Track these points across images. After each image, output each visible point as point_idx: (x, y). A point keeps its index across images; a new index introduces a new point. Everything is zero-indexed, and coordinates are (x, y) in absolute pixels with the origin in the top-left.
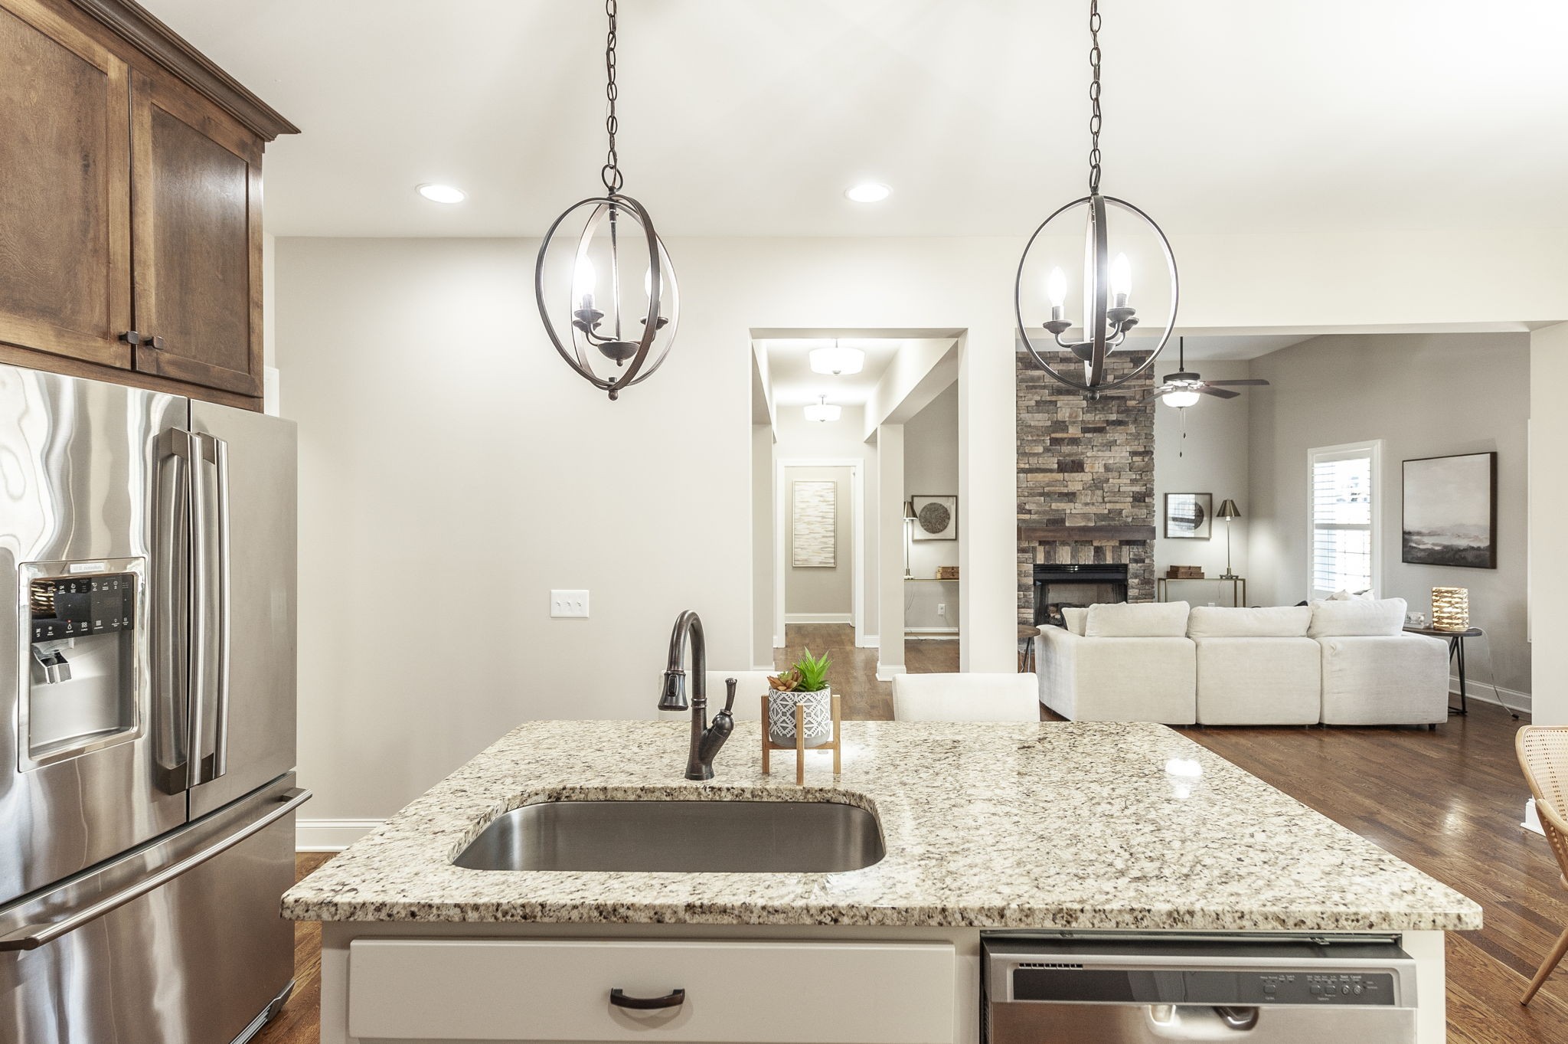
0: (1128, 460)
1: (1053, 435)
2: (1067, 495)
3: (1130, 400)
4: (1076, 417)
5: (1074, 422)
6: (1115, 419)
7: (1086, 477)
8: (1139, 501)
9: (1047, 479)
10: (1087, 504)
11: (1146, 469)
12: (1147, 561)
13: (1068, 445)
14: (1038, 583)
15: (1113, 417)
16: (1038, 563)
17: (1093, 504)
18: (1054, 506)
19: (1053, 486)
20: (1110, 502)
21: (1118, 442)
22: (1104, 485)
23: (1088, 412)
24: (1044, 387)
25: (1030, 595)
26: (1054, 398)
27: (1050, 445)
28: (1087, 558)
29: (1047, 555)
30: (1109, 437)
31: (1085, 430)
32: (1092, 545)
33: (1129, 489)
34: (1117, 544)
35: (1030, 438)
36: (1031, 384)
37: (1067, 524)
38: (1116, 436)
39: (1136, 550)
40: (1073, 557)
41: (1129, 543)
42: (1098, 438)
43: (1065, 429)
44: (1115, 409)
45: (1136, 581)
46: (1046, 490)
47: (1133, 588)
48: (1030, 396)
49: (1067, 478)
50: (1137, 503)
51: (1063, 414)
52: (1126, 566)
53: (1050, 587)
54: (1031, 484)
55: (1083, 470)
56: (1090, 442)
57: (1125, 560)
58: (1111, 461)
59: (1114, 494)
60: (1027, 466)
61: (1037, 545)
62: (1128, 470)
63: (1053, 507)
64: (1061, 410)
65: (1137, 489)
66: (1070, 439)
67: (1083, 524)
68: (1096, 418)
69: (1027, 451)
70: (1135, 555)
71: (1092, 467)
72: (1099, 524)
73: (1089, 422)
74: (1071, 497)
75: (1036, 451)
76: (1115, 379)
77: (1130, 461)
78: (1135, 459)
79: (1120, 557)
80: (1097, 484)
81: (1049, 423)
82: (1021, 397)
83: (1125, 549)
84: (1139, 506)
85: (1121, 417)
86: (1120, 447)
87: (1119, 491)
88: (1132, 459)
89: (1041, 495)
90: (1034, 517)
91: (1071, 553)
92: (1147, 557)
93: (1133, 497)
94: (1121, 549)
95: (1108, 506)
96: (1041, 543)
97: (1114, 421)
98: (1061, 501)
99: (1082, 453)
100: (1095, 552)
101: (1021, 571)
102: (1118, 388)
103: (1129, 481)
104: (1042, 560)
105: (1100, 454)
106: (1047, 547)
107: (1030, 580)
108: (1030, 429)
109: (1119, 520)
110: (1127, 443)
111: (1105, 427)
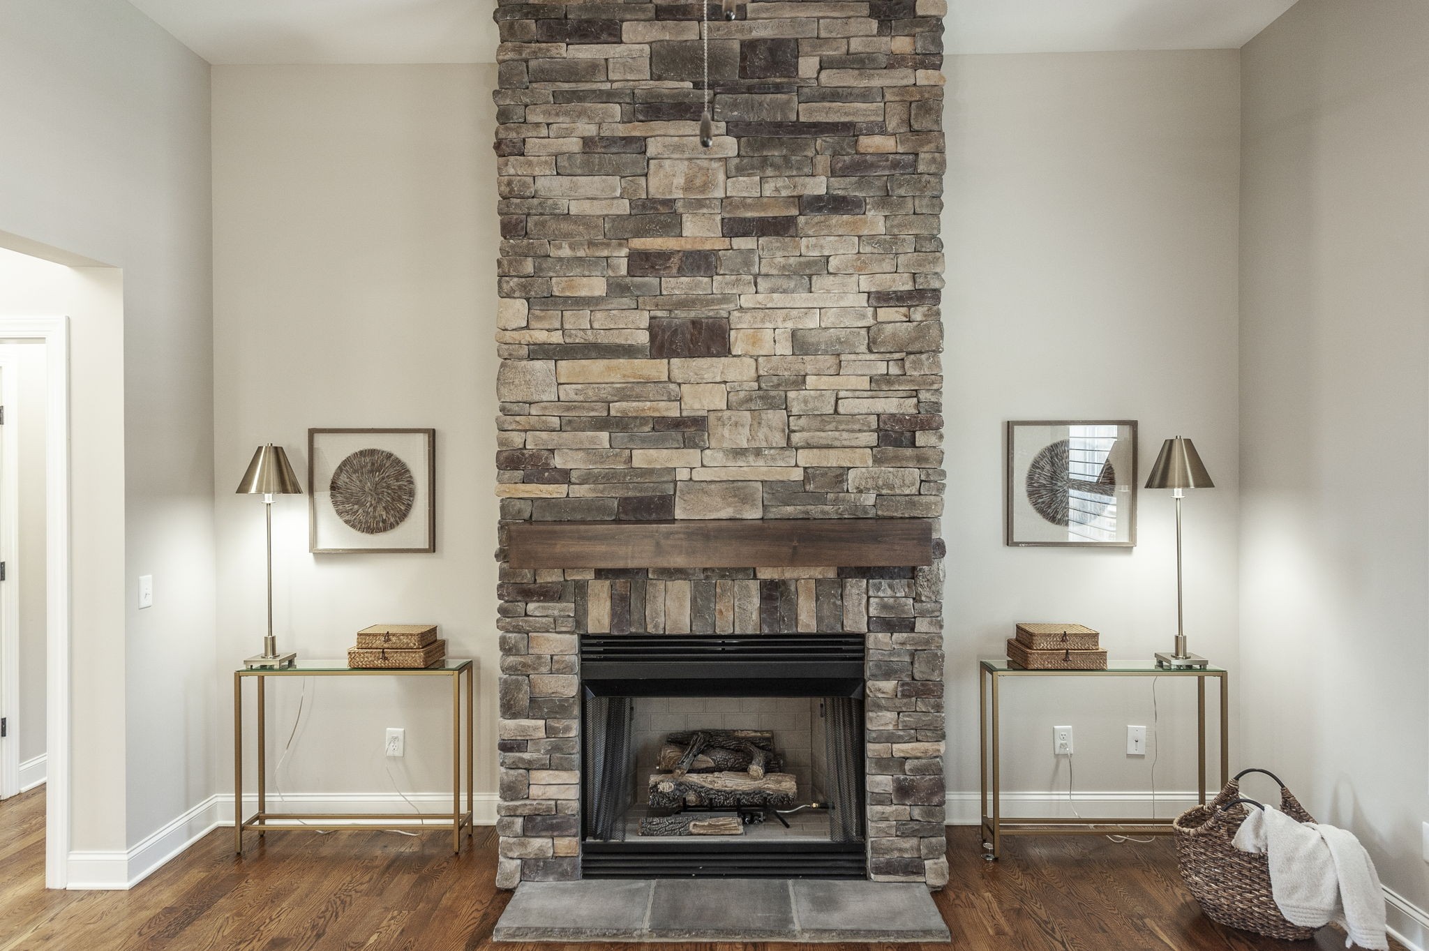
0: (864, 316)
1: (639, 243)
2: (678, 424)
3: (871, 133)
4: (705, 187)
5: (700, 204)
6: (823, 190)
7: (737, 369)
8: (898, 444)
9: (616, 378)
10: (739, 453)
11: (918, 347)
12: (922, 626)
13: (681, 272)
14: (595, 693)
15: (817, 186)
16: (592, 629)
17: (758, 452)
18: (641, 458)
19: (638, 398)
20: (809, 446)
21: (833, 263)
22: (791, 395)
23: (741, 171)
24: (608, 97)
25: (567, 729)
26: (637, 130)
27: (629, 273)
28: (741, 614)
29: (621, 604)
30: (806, 246)
31: (734, 228)
32: (755, 578)
33: (863, 406)
34: (831, 574)
35: (566, 252)
36: (566, 86)
37: (679, 514)
38: (829, 245)
39: (889, 592)
41: (865, 572)
42: (773, 253)
43: (672, 225)
44: (823, 160)
45: (889, 686)
46: (616, 409)
48: (561, 122)
49: (678, 375)
50: (891, 450)
51: (668, 176)
52: (860, 639)
53: (634, 702)
54: (568, 393)
55: (726, 351)
56: (747, 263)
57: (855, 622)
58: (812, 322)
59: (822, 420)
60: (556, 338)
61: (590, 576)
62: (863, 348)
63: (636, 462)
64: (661, 166)
65: (890, 405)
66: (688, 254)
67: (726, 512)
69: (556, 292)
70: (884, 607)
71: (755, 340)
72: (774, 512)
73: (743, 203)
74: (691, 429)
75: (584, 293)
76: (821, 68)
77: (870, 320)
78: (885, 314)
79: (840, 612)
80: (769, 392)
81: (623, 207)
82: (537, 125)
83: (856, 588)
84: (896, 458)
85: (842, 186)
86: (839, 279)
87: (836, 411)
88: (875, 315)
90: (581, 491)
91: (694, 600)
92: (923, 614)
93: (878, 430)
94: (843, 587)
95: (806, 458)
96: (600, 573)
97: (819, 198)
98: (660, 444)
99: (725, 299)
100: (763, 599)
101: (539, 657)
102: (835, 95)
103: (865, 382)
104: (606, 620)
105: (777, 299)
106: (619, 582)
107: (569, 686)
108: (565, 226)
109: (836, 501)
110: (861, 265)
111: (794, 217)
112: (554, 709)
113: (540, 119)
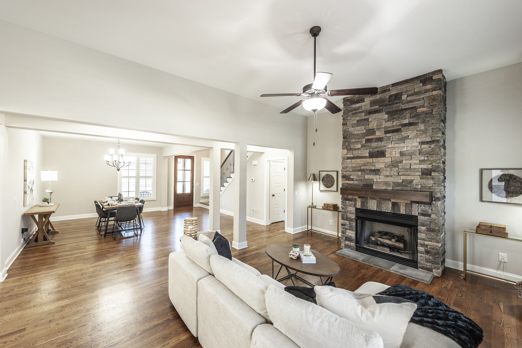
0: (418, 147)
2: (374, 170)
3: (420, 108)
4: (380, 125)
5: (380, 128)
6: (408, 122)
7: (387, 160)
8: (427, 175)
10: (387, 176)
11: (432, 153)
12: (433, 216)
13: (375, 142)
14: (358, 218)
15: (407, 121)
16: (357, 207)
17: (391, 176)
18: (367, 177)
19: (366, 166)
20: (403, 175)
21: (410, 137)
22: (399, 164)
23: (388, 121)
24: (362, 112)
25: (353, 224)
26: (367, 117)
27: (365, 143)
28: (388, 208)
29: (363, 203)
30: (404, 134)
31: (387, 132)
32: (390, 201)
33: (417, 166)
34: (409, 202)
35: (354, 140)
37: (374, 187)
38: (409, 133)
39: (424, 208)
40: (377, 206)
41: (418, 203)
42: (396, 136)
43: (374, 133)
44: (408, 116)
45: (424, 228)
46: (362, 168)
47: (421, 232)
48: (353, 118)
49: (374, 161)
50: (424, 176)
51: (373, 124)
52: (416, 217)
53: (369, 222)
54: (354, 165)
55: (384, 156)
56: (390, 139)
57: (415, 213)
58: (405, 149)
59: (407, 170)
60: (352, 156)
61: (357, 197)
62: (418, 154)
63: (366, 178)
65: (424, 166)
66: (377, 138)
67: (384, 188)
68: (396, 123)
69: (352, 148)
70: (423, 211)
71: (391, 154)
72: (395, 188)
73: (389, 127)
74: (377, 172)
75: (357, 147)
76: (407, 97)
77: (419, 148)
78: (423, 146)
79: (411, 210)
80: (394, 164)
81: (365, 131)
82: (349, 120)
83: (415, 206)
84: (426, 178)
85: (412, 120)
86: (411, 140)
87: (410, 168)
88: (421, 147)
89: (360, 170)
90: (356, 182)
91: (377, 204)
92: (433, 213)
93: (421, 172)
94: (412, 205)
95: (402, 177)
96: (359, 197)
97: (406, 124)
98: (370, 174)
99: (385, 146)
100: (392, 205)
101: (348, 211)
102: (411, 101)
103: (418, 162)
104: (360, 206)
105: (396, 145)
106: (363, 199)
107: (353, 216)
108: (354, 136)
109: (410, 187)
110: (417, 136)
111: (401, 128)
112: (351, 220)
113: (350, 118)
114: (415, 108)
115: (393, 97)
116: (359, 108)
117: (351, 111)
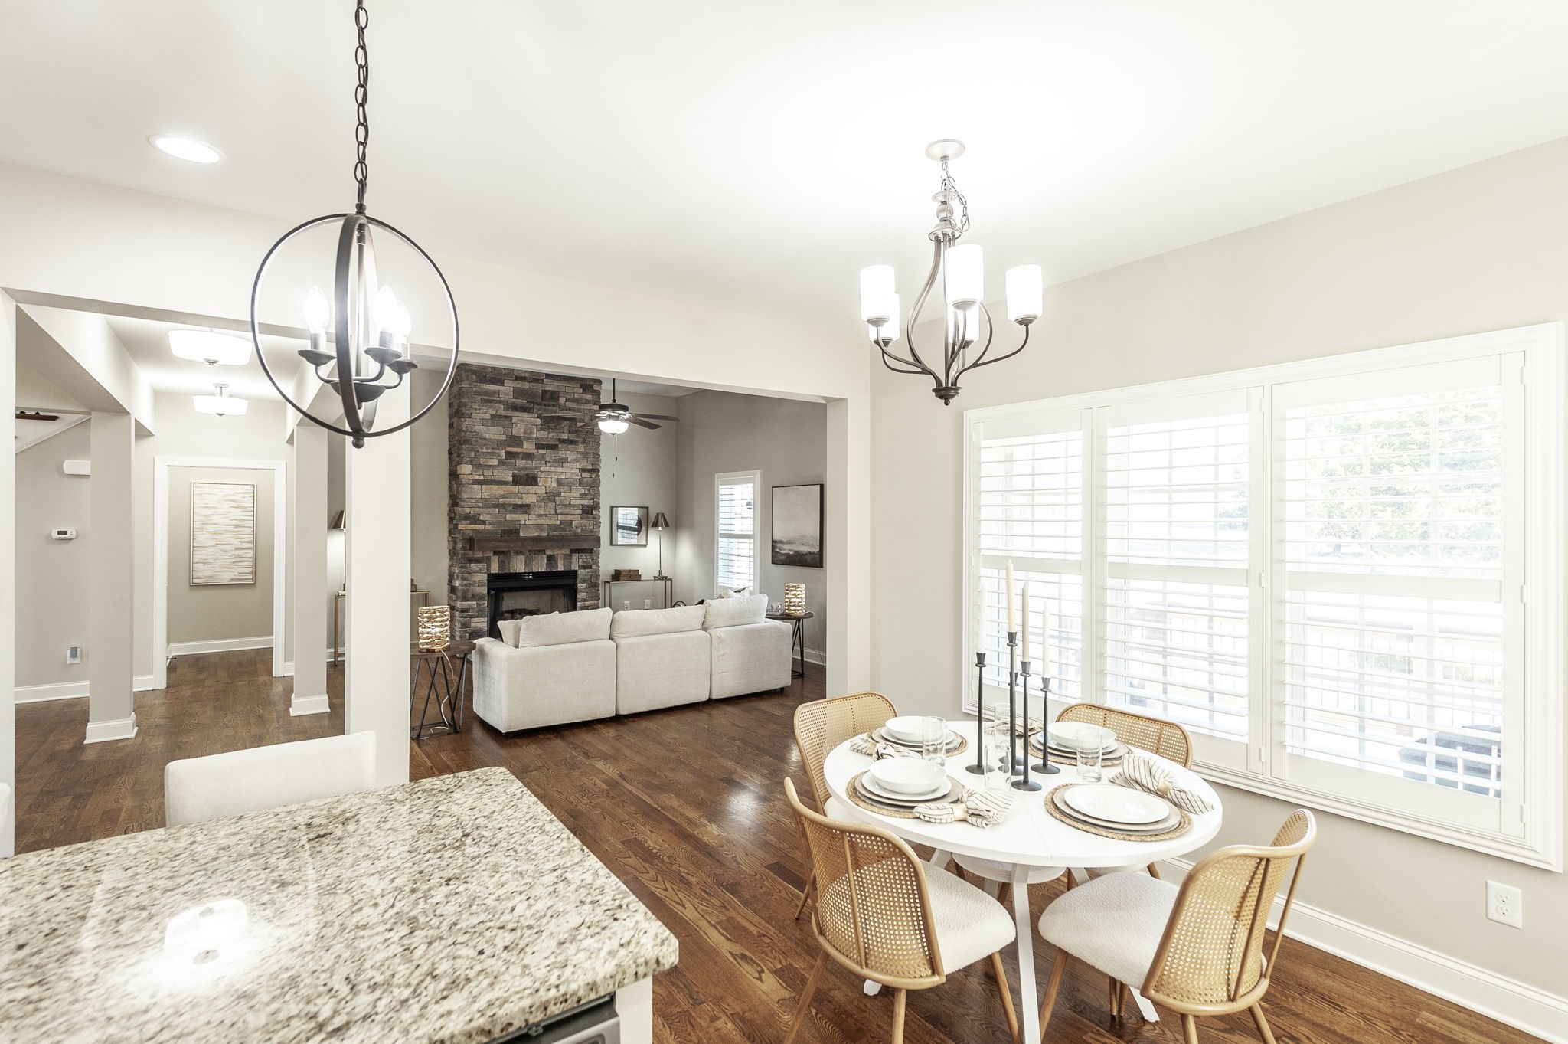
0: (578, 476)
1: (508, 449)
2: (521, 506)
3: (580, 422)
4: (531, 433)
5: (529, 438)
6: (566, 438)
7: (540, 490)
8: (588, 513)
9: (501, 491)
10: (540, 516)
12: (594, 567)
13: (523, 459)
14: (492, 592)
15: (565, 436)
16: (492, 572)
17: (546, 515)
18: (509, 517)
19: (508, 498)
20: (561, 514)
21: (569, 459)
22: (557, 498)
23: (542, 429)
24: (500, 402)
25: (484, 604)
26: (509, 414)
27: (506, 458)
28: (541, 566)
29: (502, 564)
30: (561, 454)
31: (539, 446)
32: (545, 554)
33: (579, 502)
34: (568, 553)
35: (484, 450)
36: (486, 398)
37: (521, 535)
38: (568, 454)
39: (585, 557)
40: (527, 565)
41: (578, 551)
42: (551, 455)
43: (520, 444)
44: (566, 429)
45: (584, 585)
46: (501, 501)
47: (581, 591)
48: (485, 409)
49: (521, 491)
50: (586, 515)
51: (518, 429)
52: (576, 572)
53: (505, 595)
54: (485, 495)
55: (536, 484)
56: (544, 458)
57: (575, 567)
58: (563, 477)
59: (565, 506)
60: (482, 478)
61: (491, 554)
62: (578, 485)
63: (507, 518)
64: (516, 426)
65: (585, 502)
66: (525, 453)
67: (536, 534)
68: (551, 436)
69: (481, 463)
70: (583, 562)
71: (546, 481)
72: (551, 534)
73: (542, 439)
74: (525, 508)
75: (490, 464)
76: (566, 401)
77: (580, 477)
78: (584, 475)
79: (570, 564)
80: (550, 497)
81: (504, 437)
82: (476, 409)
83: (575, 556)
84: (588, 518)
85: (572, 437)
86: (571, 464)
87: (570, 504)
88: (581, 475)
89: (496, 506)
90: (489, 527)
91: (526, 562)
92: (594, 563)
93: (582, 509)
94: (571, 556)
95: (560, 517)
96: (495, 553)
97: (565, 440)
98: (515, 513)
99: (537, 468)
100: (547, 560)
101: (474, 581)
102: (570, 409)
103: (578, 495)
104: (497, 569)
105: (553, 469)
106: (502, 557)
107: (484, 590)
108: (485, 442)
109: (569, 531)
110: (577, 461)
111: (558, 445)
112: (480, 598)
113: (477, 407)
114: (573, 419)
115: (548, 396)
116: (494, 393)
117: (477, 393)
